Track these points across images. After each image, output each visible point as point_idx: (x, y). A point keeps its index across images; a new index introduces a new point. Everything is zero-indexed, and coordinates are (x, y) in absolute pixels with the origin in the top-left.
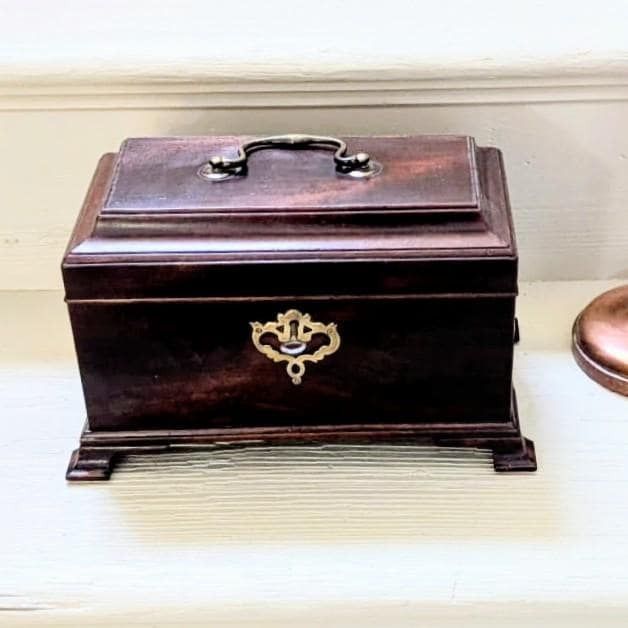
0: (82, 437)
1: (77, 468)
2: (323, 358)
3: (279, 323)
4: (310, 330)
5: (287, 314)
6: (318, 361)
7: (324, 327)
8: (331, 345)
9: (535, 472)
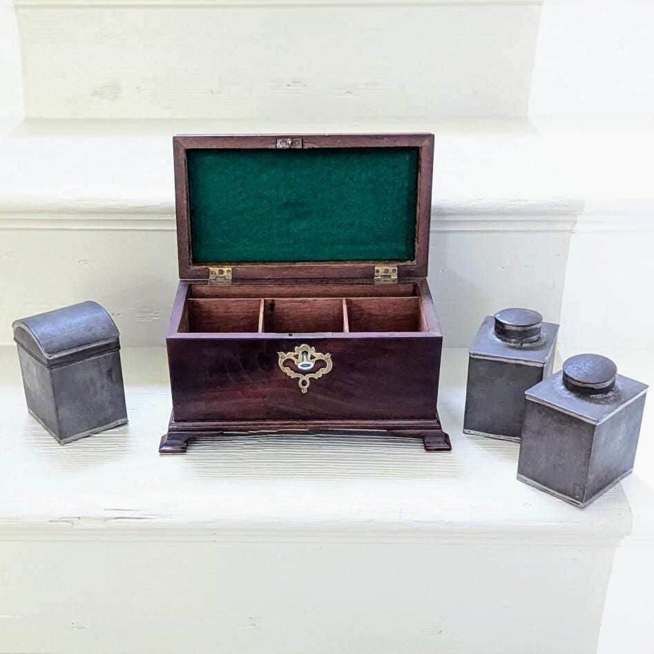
0: (169, 426)
1: (166, 445)
2: (321, 376)
3: (295, 353)
4: (315, 358)
5: (301, 347)
6: (318, 378)
7: (323, 355)
8: (327, 368)
9: (451, 451)
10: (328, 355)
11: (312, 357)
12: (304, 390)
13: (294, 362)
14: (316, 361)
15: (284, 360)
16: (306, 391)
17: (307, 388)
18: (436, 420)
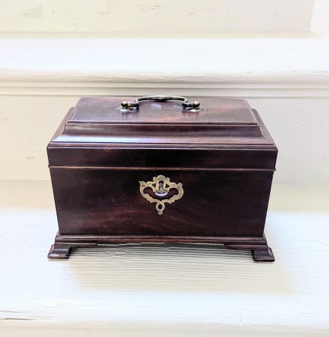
0: (56, 238)
1: (53, 252)
2: (174, 201)
3: (154, 182)
4: (169, 186)
5: (158, 177)
6: (172, 203)
7: (176, 185)
8: (179, 194)
9: (274, 262)
10: (180, 185)
11: (167, 186)
12: (161, 212)
13: (152, 189)
14: (170, 190)
15: (144, 188)
16: (161, 213)
17: (163, 211)
18: (263, 238)
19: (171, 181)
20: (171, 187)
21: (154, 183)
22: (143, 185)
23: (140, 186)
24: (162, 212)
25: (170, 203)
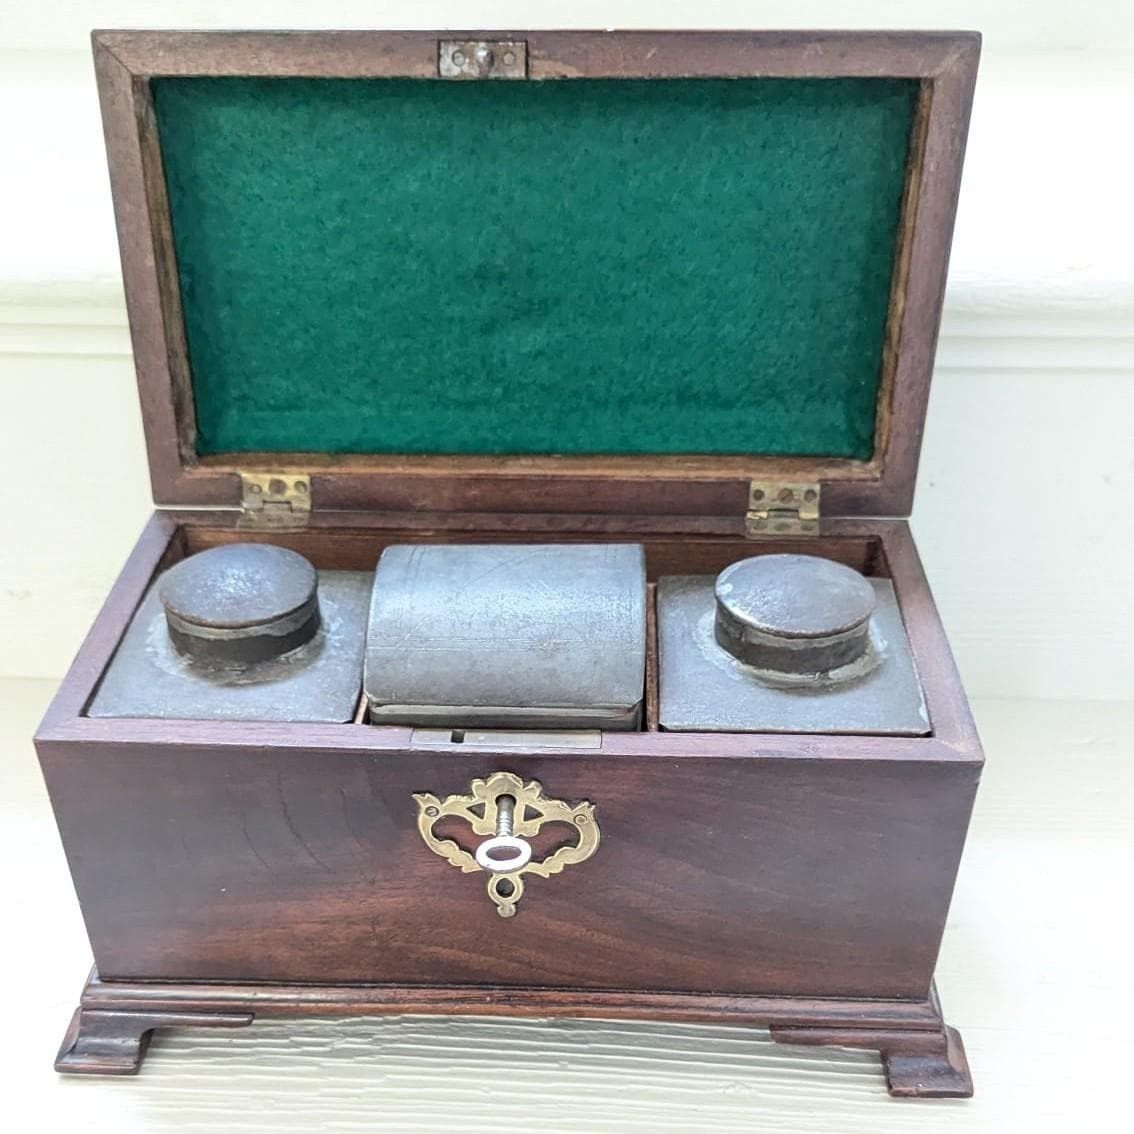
0: (84, 994)
2: (561, 868)
3: (474, 800)
4: (539, 815)
5: (491, 781)
6: (551, 874)
7: (569, 810)
8: (580, 845)
9: (970, 1100)
10: (585, 809)
11: (531, 814)
12: (507, 906)
13: (471, 824)
14: (544, 826)
15: (435, 820)
16: (511, 910)
17: (516, 903)
18: (928, 1004)
19: (548, 794)
20: (545, 819)
21: (476, 801)
22: (430, 810)
23: (419, 813)
24: (513, 907)
25: (547, 876)
